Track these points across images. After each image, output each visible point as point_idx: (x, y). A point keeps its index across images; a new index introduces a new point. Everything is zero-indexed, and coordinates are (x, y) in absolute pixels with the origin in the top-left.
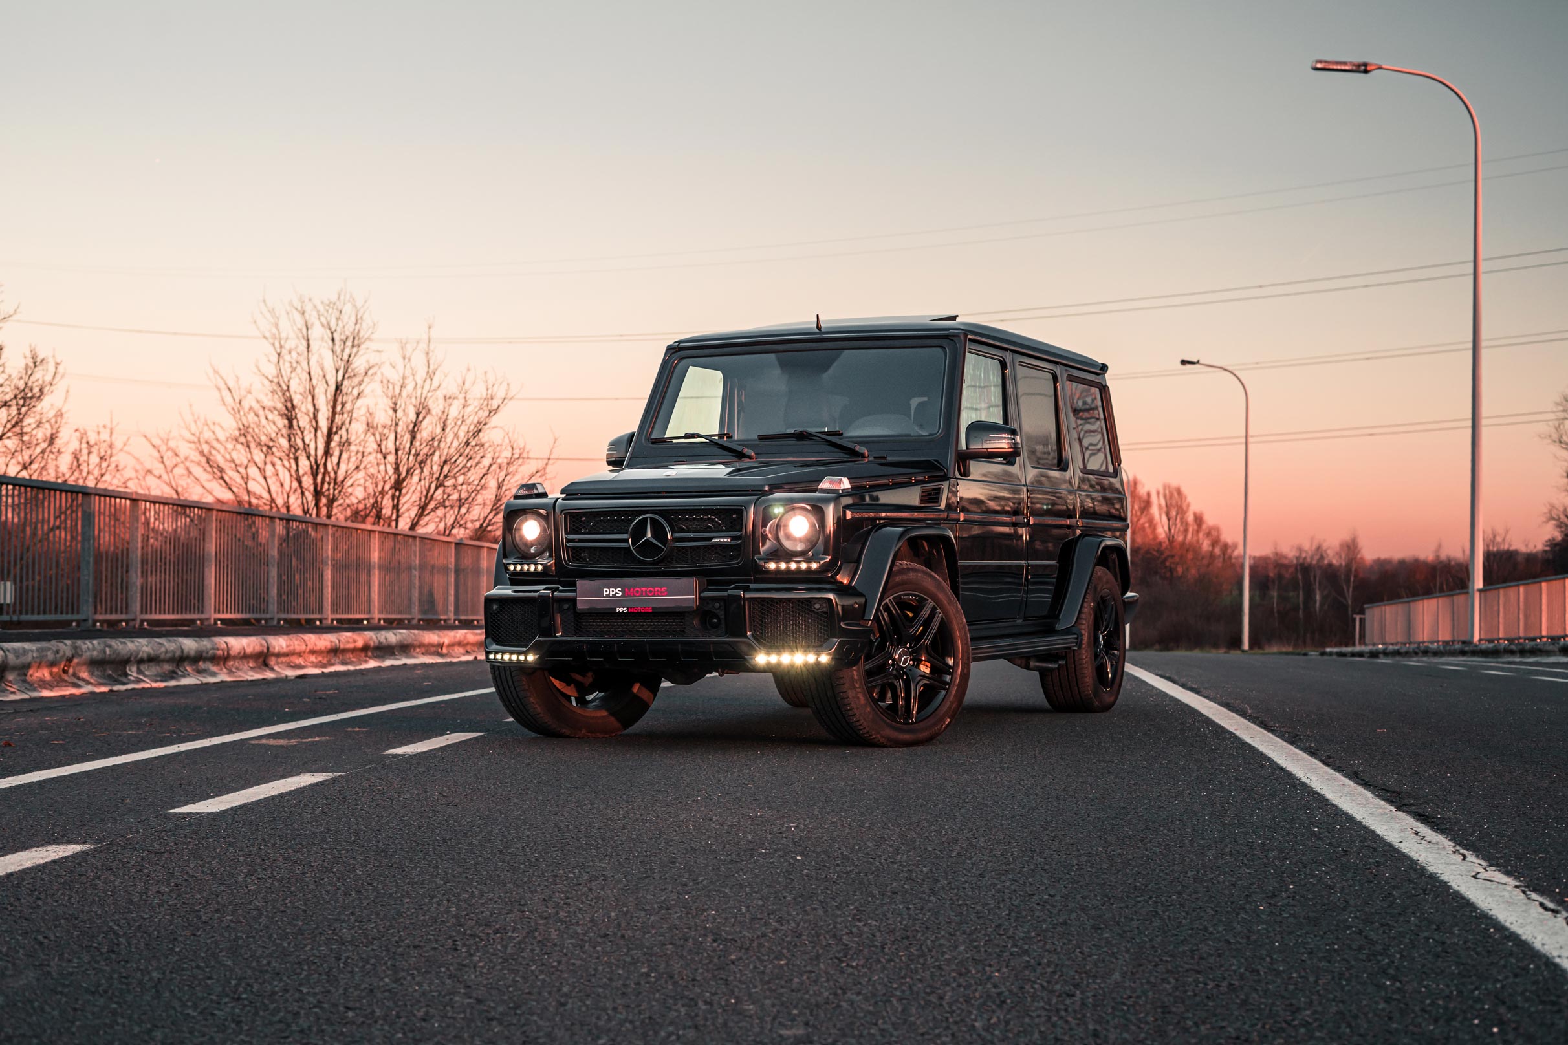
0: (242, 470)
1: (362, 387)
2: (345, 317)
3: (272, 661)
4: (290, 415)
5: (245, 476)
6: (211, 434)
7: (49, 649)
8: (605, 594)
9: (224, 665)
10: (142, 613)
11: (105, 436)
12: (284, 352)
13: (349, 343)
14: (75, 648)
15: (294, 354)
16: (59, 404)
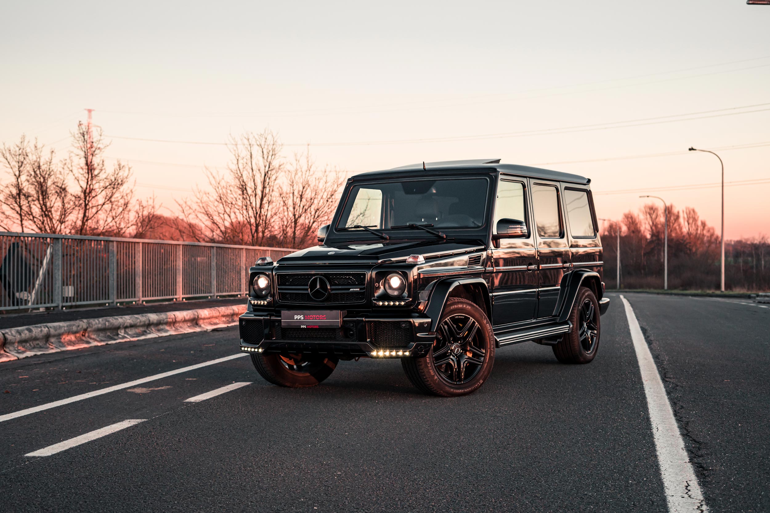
0: (222, 216)
1: (278, 174)
2: (268, 142)
3: (201, 322)
4: (243, 188)
5: (223, 218)
6: (207, 198)
7: (74, 325)
8: (295, 318)
9: (173, 326)
10: (143, 297)
11: (151, 202)
12: (240, 159)
13: (271, 154)
14: (89, 323)
15: (245, 160)
16: (131, 187)
